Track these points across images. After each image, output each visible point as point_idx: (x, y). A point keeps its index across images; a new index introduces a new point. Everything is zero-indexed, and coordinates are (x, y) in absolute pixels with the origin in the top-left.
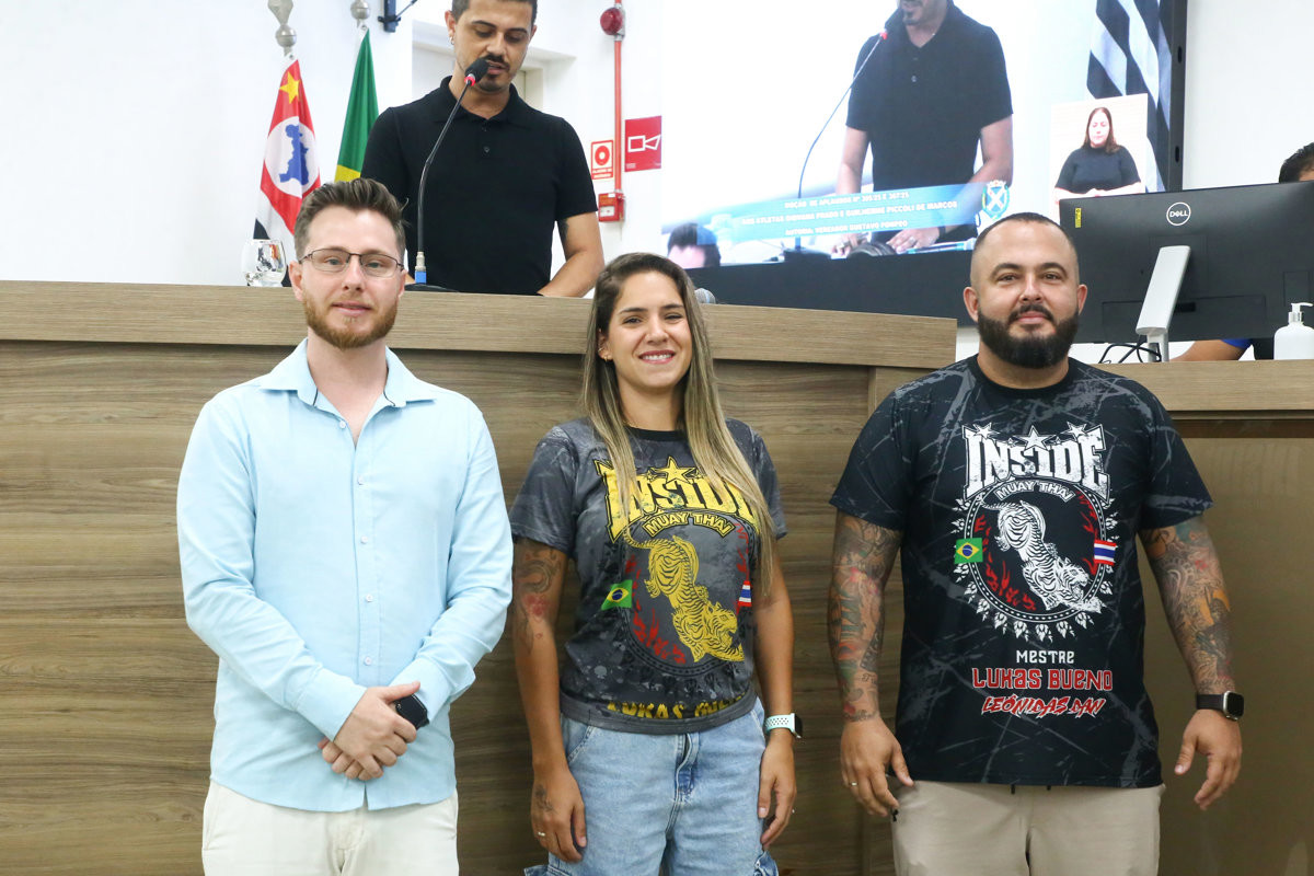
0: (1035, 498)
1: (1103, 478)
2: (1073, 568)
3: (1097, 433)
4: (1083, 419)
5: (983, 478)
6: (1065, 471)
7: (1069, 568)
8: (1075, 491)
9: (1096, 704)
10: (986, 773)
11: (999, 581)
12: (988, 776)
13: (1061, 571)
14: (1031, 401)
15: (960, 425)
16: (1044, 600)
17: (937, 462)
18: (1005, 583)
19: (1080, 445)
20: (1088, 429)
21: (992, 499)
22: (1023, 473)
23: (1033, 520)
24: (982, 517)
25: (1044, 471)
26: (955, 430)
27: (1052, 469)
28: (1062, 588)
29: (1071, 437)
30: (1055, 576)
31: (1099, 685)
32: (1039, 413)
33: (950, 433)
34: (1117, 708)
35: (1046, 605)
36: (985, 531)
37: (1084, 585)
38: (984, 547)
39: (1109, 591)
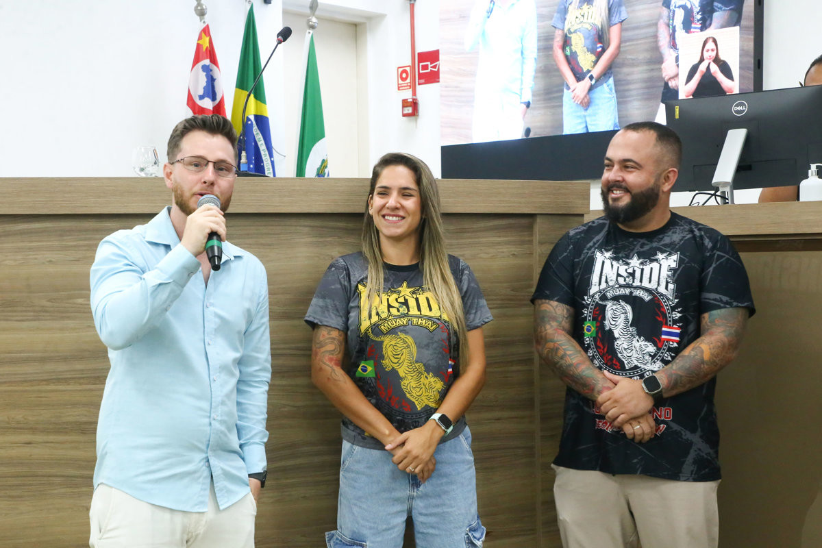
1: (671, 286)
2: (646, 343)
3: (675, 257)
4: (668, 249)
5: (600, 284)
6: (648, 281)
7: (643, 343)
8: (653, 294)
9: (660, 428)
11: (603, 349)
13: (637, 345)
15: (595, 249)
16: (626, 362)
20: (670, 254)
21: (604, 298)
22: (625, 283)
23: (626, 313)
24: (597, 308)
25: (637, 283)
26: (590, 252)
28: (637, 355)
29: (656, 260)
30: (633, 348)
31: (660, 416)
32: (642, 247)
33: (587, 253)
34: (676, 430)
35: (626, 366)
36: (598, 316)
37: (652, 354)
38: (597, 327)
39: (669, 358)
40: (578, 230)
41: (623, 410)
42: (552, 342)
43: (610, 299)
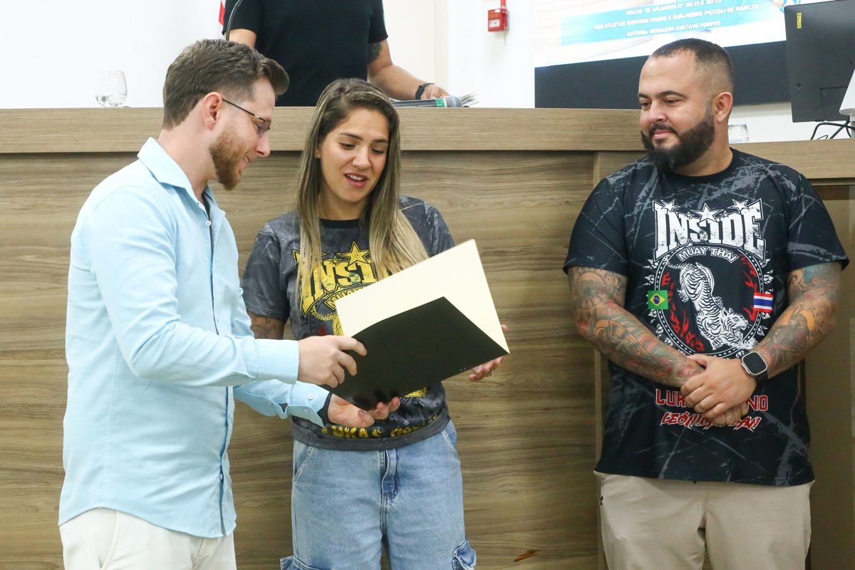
0: (707, 260)
1: (760, 243)
2: (735, 316)
3: (757, 206)
4: (746, 196)
5: (668, 243)
6: (731, 238)
7: (732, 316)
8: (738, 253)
9: (753, 422)
10: (663, 471)
11: (681, 326)
12: (664, 474)
13: (725, 318)
14: (704, 185)
15: (651, 200)
16: (711, 342)
17: (633, 229)
18: (686, 327)
19: (743, 216)
20: (749, 203)
21: (675, 260)
22: (699, 241)
23: (705, 278)
25: (715, 239)
26: (646, 204)
27: (721, 237)
28: (726, 332)
29: (736, 210)
30: (720, 323)
31: (755, 407)
32: (710, 194)
33: (643, 206)
34: (772, 424)
35: (713, 346)
36: (670, 285)
37: (744, 329)
38: (669, 298)
39: (762, 334)
40: (618, 177)
41: (721, 398)
42: (606, 319)
43: (684, 262)
